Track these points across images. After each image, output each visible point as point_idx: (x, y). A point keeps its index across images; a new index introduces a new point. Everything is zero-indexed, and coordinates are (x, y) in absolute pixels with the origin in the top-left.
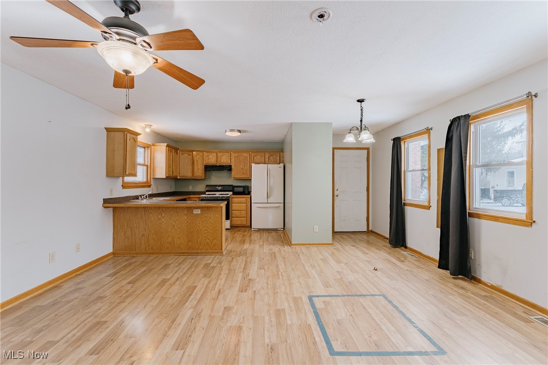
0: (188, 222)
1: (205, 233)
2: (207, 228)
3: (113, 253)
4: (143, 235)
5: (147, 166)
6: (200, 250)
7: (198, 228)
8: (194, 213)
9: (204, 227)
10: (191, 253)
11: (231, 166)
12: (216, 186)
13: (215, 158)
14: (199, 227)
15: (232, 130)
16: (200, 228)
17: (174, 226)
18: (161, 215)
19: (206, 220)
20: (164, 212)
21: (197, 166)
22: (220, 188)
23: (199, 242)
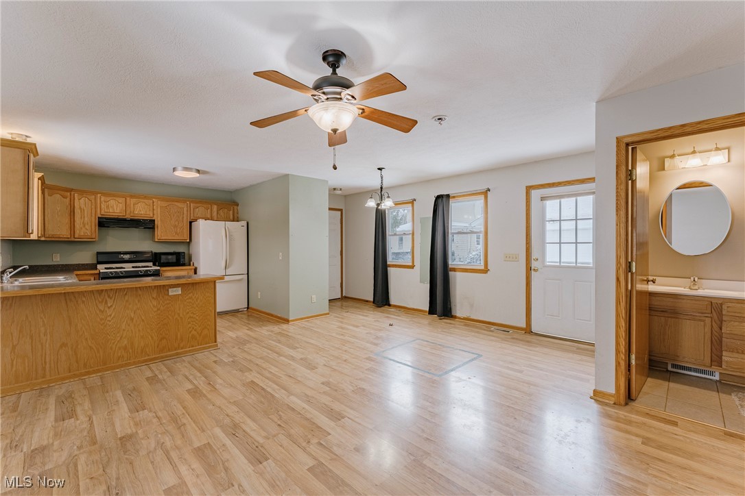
0: (158, 309)
1: (189, 323)
2: (192, 315)
4: (64, 345)
6: (182, 348)
7: (177, 316)
8: (170, 294)
9: (188, 313)
10: (167, 356)
11: (154, 220)
12: (120, 253)
13: (122, 206)
14: (179, 314)
15: (186, 169)
16: (181, 315)
17: (132, 319)
18: (106, 303)
19: (190, 302)
20: (111, 298)
21: (82, 218)
22: (127, 257)
23: (179, 337)
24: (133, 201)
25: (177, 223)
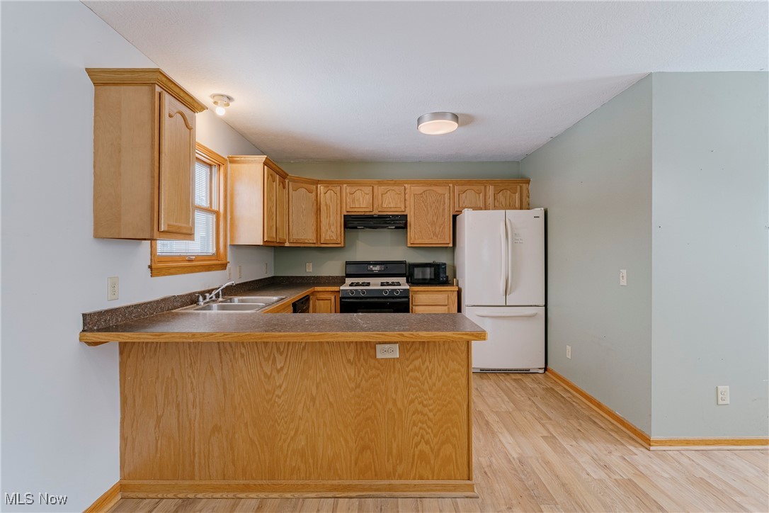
0: (358, 386)
1: (415, 424)
2: (420, 407)
3: (121, 487)
4: (216, 429)
5: (217, 213)
6: (400, 477)
7: (390, 405)
8: (379, 356)
9: (412, 401)
10: (370, 488)
11: (406, 216)
12: (369, 263)
13: (369, 197)
14: (395, 401)
15: (438, 115)
16: (399, 405)
17: (313, 399)
19: (416, 379)
20: (281, 354)
21: (328, 216)
22: (376, 269)
23: (394, 451)
24: (382, 188)
25: (435, 219)
